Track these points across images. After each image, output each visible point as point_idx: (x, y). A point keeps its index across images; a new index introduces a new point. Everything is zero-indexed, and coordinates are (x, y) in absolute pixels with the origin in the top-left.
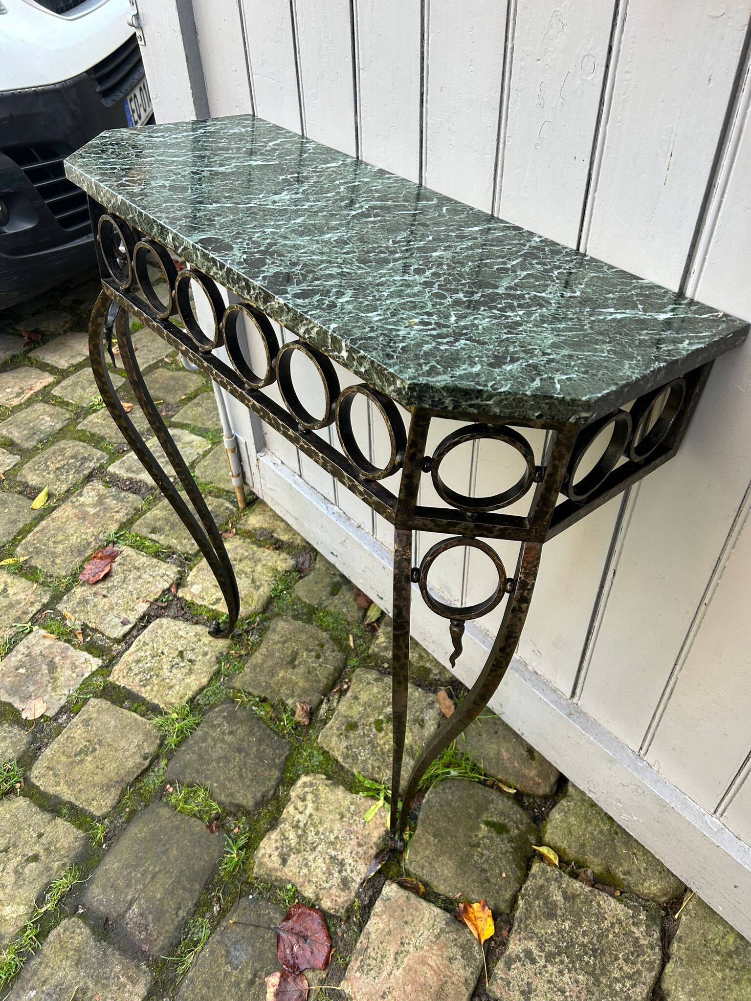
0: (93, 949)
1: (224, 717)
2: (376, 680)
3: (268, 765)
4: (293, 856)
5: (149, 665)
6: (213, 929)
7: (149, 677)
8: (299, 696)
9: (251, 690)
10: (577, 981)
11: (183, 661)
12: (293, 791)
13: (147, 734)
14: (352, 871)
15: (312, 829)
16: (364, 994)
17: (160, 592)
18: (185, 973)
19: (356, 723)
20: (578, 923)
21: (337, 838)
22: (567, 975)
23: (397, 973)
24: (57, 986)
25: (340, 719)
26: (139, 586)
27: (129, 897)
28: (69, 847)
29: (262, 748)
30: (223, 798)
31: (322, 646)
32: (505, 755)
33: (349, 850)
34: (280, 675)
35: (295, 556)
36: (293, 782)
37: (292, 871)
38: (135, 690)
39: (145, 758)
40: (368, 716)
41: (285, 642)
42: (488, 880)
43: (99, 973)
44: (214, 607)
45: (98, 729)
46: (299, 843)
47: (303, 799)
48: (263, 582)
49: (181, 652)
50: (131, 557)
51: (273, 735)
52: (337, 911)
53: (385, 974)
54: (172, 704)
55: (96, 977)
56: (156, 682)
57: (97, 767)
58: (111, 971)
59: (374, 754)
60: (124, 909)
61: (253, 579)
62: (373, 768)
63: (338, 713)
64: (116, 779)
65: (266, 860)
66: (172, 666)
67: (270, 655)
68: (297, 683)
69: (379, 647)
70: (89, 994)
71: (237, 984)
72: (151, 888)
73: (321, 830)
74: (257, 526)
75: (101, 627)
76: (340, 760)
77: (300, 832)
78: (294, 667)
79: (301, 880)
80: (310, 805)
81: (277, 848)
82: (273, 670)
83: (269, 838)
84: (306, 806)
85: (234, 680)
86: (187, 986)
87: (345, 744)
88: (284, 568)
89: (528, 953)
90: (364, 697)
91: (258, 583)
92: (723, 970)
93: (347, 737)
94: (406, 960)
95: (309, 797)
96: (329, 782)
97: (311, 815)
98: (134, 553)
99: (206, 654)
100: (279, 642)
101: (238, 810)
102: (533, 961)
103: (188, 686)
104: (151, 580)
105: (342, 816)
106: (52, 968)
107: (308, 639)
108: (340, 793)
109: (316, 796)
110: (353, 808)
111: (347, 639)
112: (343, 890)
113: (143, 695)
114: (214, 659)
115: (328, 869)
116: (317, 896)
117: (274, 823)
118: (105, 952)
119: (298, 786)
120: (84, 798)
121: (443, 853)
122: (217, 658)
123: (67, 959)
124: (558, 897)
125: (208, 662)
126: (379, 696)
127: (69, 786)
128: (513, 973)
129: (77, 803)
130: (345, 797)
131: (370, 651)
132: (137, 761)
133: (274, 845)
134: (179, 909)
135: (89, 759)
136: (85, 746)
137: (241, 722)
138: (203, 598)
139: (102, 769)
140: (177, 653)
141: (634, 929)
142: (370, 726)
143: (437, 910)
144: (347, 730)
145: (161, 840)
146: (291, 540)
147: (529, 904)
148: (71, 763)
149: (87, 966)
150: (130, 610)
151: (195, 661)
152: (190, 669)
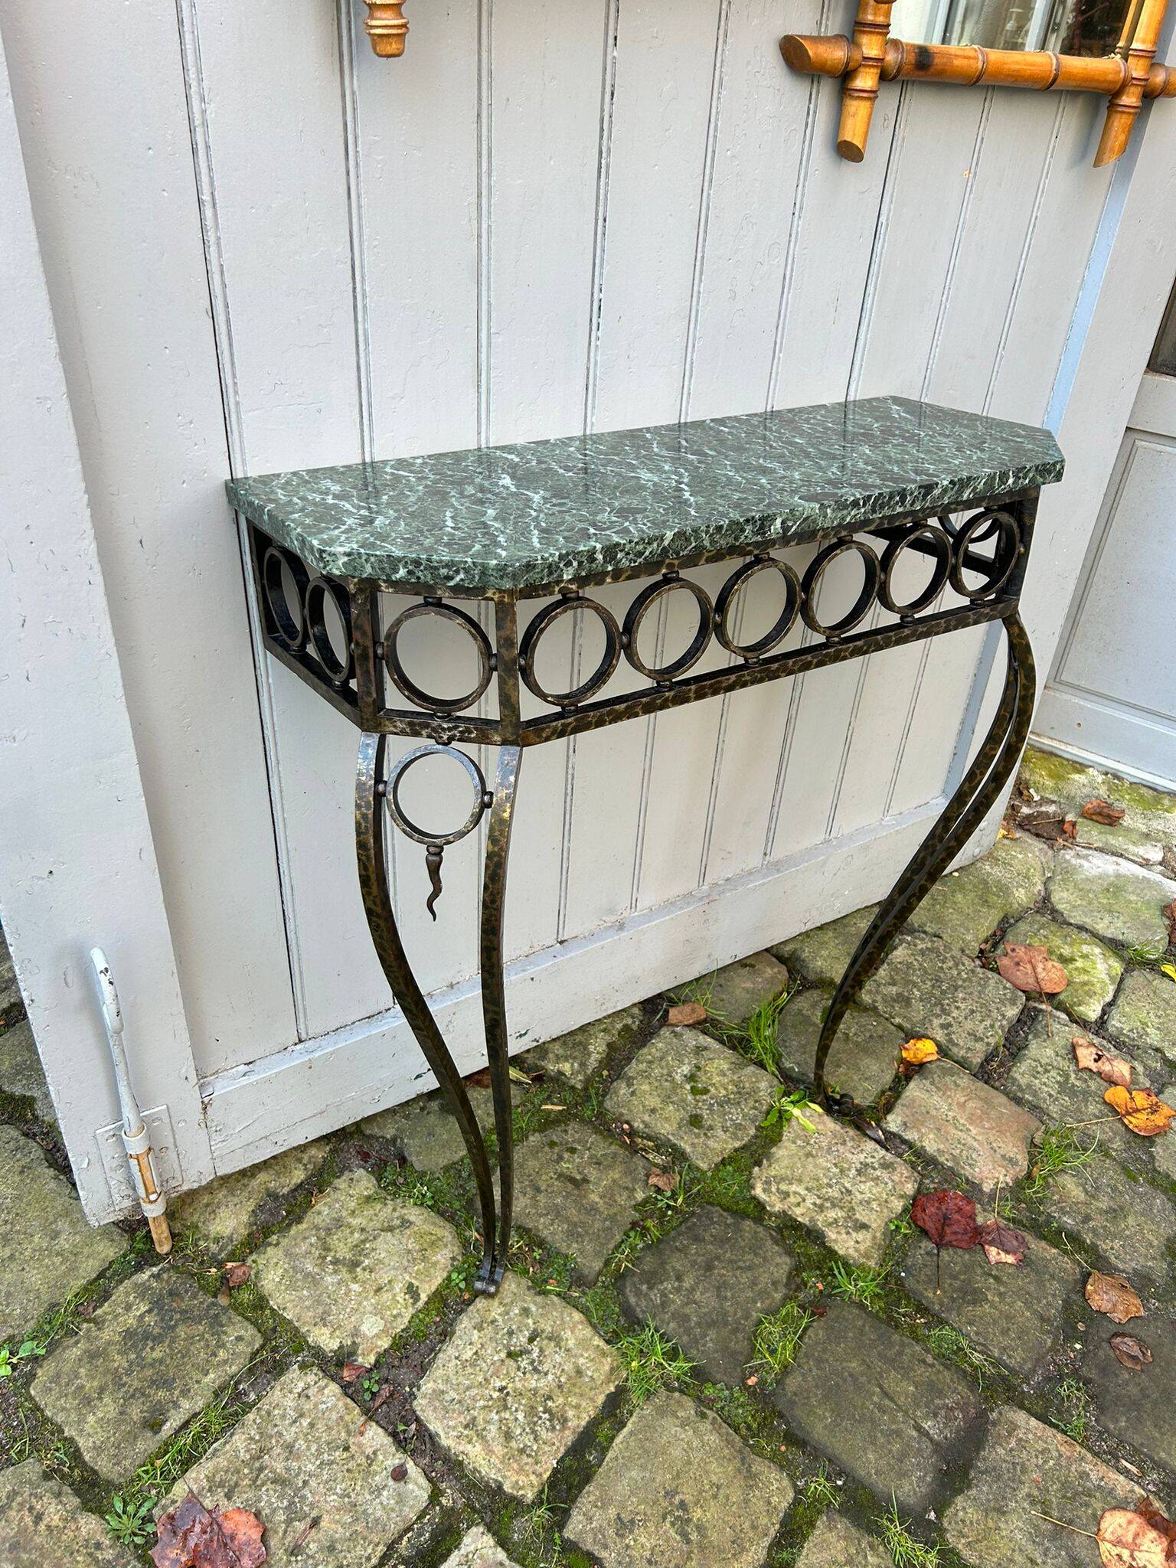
0: (982, 1490)
1: (650, 1288)
2: (629, 1085)
3: (734, 1232)
4: (857, 1216)
5: (520, 1416)
6: (942, 1322)
7: (547, 1416)
8: (635, 1180)
9: (611, 1246)
10: (964, 999)
11: (529, 1352)
12: (773, 1206)
13: (661, 1412)
14: (873, 1157)
15: (824, 1190)
16: (994, 1168)
17: (349, 1400)
18: (997, 1363)
19: (691, 1116)
20: (915, 985)
21: (835, 1165)
22: (959, 1004)
23: (974, 1132)
24: (1034, 1542)
25: (682, 1133)
26: (314, 1448)
27: (914, 1433)
28: (845, 1539)
29: (707, 1237)
30: (778, 1296)
31: (552, 1144)
32: (749, 985)
33: (850, 1156)
34: (597, 1199)
35: (346, 1168)
36: (760, 1206)
37: (876, 1220)
38: (569, 1437)
39: (703, 1416)
40: (684, 1101)
41: (538, 1190)
42: (881, 1037)
43: (1009, 1479)
44: (424, 1297)
45: (644, 1501)
46: (841, 1208)
47: (787, 1195)
48: (396, 1214)
49: (510, 1355)
50: (217, 1471)
51: (689, 1224)
52: (915, 1181)
53: (975, 1144)
54: (612, 1370)
55: (1013, 1481)
56: (561, 1400)
57: (715, 1497)
58: (1006, 1461)
59: (739, 1103)
60: (929, 1444)
61: (382, 1231)
62: (755, 1108)
63: (673, 1134)
64: (737, 1462)
65: (862, 1248)
66: (536, 1370)
67: (557, 1212)
68: (614, 1181)
69: (578, 1072)
70: (1036, 1493)
71: (1001, 1295)
72: (903, 1399)
73: (826, 1181)
74: (244, 1218)
75: (393, 1529)
76: (737, 1144)
77: (828, 1205)
78: (586, 1181)
79: (885, 1210)
80: (794, 1188)
81: (848, 1233)
82: (586, 1209)
83: (835, 1241)
84: (795, 1193)
85: (586, 1272)
86: (1010, 1357)
87: (720, 1133)
88: (370, 1185)
89: (943, 1026)
90: (653, 1101)
91: (397, 1222)
92: (948, 908)
93: (711, 1128)
94: (962, 1121)
95: (784, 1187)
96: (765, 1162)
97: (807, 1189)
98: (210, 1465)
99: (526, 1312)
100: (533, 1198)
101: (794, 1283)
102: (950, 1025)
103: (582, 1343)
104: (305, 1422)
105: (809, 1155)
106: (1014, 1551)
107: (537, 1159)
108: (780, 1152)
109: (783, 1179)
110: (799, 1142)
111: (550, 1112)
112: (895, 1169)
113: (583, 1423)
114: (539, 1299)
115: (872, 1180)
116: (902, 1197)
117: (814, 1235)
118: (983, 1473)
119: (768, 1199)
120: (766, 1520)
121: (856, 1065)
122: (539, 1293)
123: (998, 1528)
124: (894, 990)
125: (543, 1307)
126: (656, 1084)
127: (743, 1550)
128: (962, 1044)
129: (772, 1532)
130: (786, 1148)
131: (579, 1086)
132: (710, 1427)
133: (844, 1236)
134: (924, 1361)
135: (697, 1514)
136: (673, 1524)
137: (663, 1263)
138: (395, 1317)
139: (718, 1487)
140: (510, 1362)
141: (919, 947)
142: (698, 1101)
143: (912, 1085)
144: (700, 1127)
145: (837, 1384)
146: (311, 1167)
147: (899, 1015)
148: (702, 1548)
149: (1004, 1498)
150: (370, 1465)
151: (535, 1330)
152: (550, 1339)
